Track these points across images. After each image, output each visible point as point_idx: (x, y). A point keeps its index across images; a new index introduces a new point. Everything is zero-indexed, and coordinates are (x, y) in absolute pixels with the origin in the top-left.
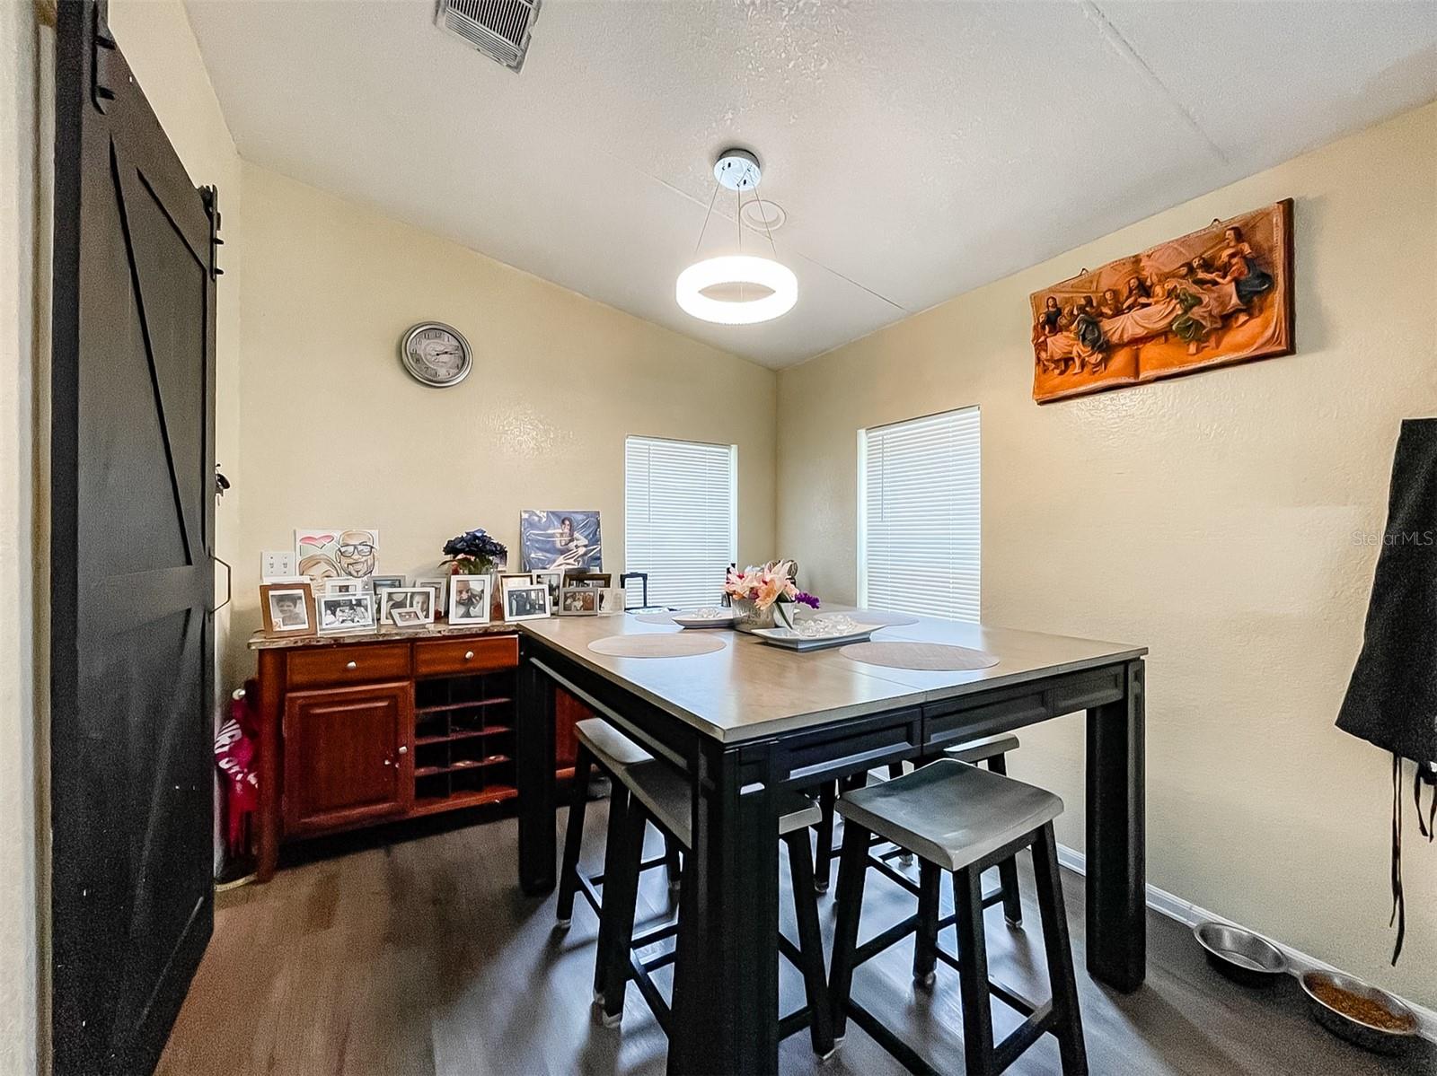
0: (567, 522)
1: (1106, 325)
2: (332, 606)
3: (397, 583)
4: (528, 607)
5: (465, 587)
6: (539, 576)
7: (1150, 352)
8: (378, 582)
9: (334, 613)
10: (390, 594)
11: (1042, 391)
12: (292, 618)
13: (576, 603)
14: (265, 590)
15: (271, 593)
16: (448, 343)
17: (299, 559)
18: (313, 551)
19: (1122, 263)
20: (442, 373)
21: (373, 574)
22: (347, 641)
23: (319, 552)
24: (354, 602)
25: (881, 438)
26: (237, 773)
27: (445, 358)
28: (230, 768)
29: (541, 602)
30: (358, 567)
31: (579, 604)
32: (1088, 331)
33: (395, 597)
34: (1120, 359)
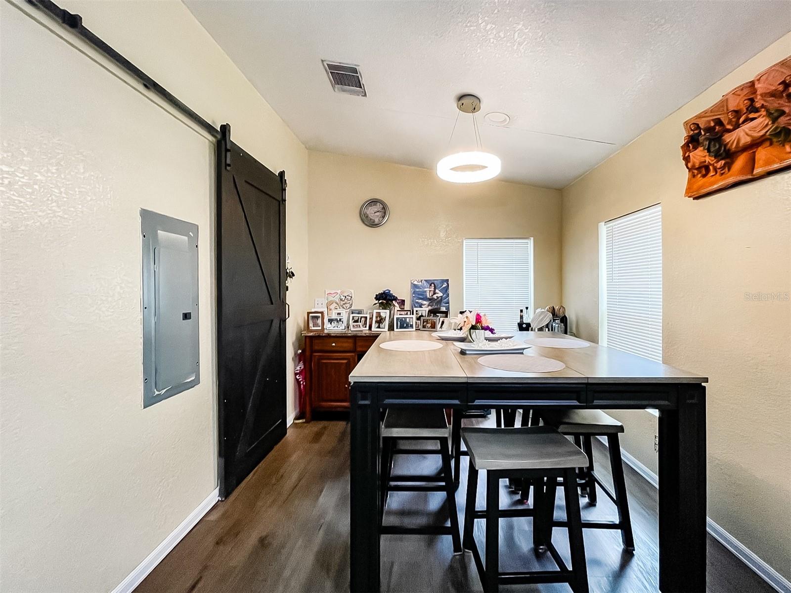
0: (433, 285)
1: (729, 138)
2: (331, 321)
3: (360, 312)
4: (405, 326)
5: (379, 314)
6: (417, 311)
7: (762, 153)
8: (353, 312)
9: (331, 324)
10: (353, 317)
11: (691, 191)
12: (317, 325)
13: (428, 325)
14: (309, 313)
15: (311, 315)
16: (379, 207)
17: (327, 301)
18: (331, 299)
19: (742, 88)
20: (377, 221)
21: (352, 308)
22: (332, 335)
23: (333, 299)
24: (338, 320)
25: (611, 228)
26: (301, 381)
27: (378, 214)
28: (300, 379)
29: (411, 323)
30: (347, 305)
31: (429, 325)
32: (712, 146)
33: (355, 318)
34: (740, 162)
